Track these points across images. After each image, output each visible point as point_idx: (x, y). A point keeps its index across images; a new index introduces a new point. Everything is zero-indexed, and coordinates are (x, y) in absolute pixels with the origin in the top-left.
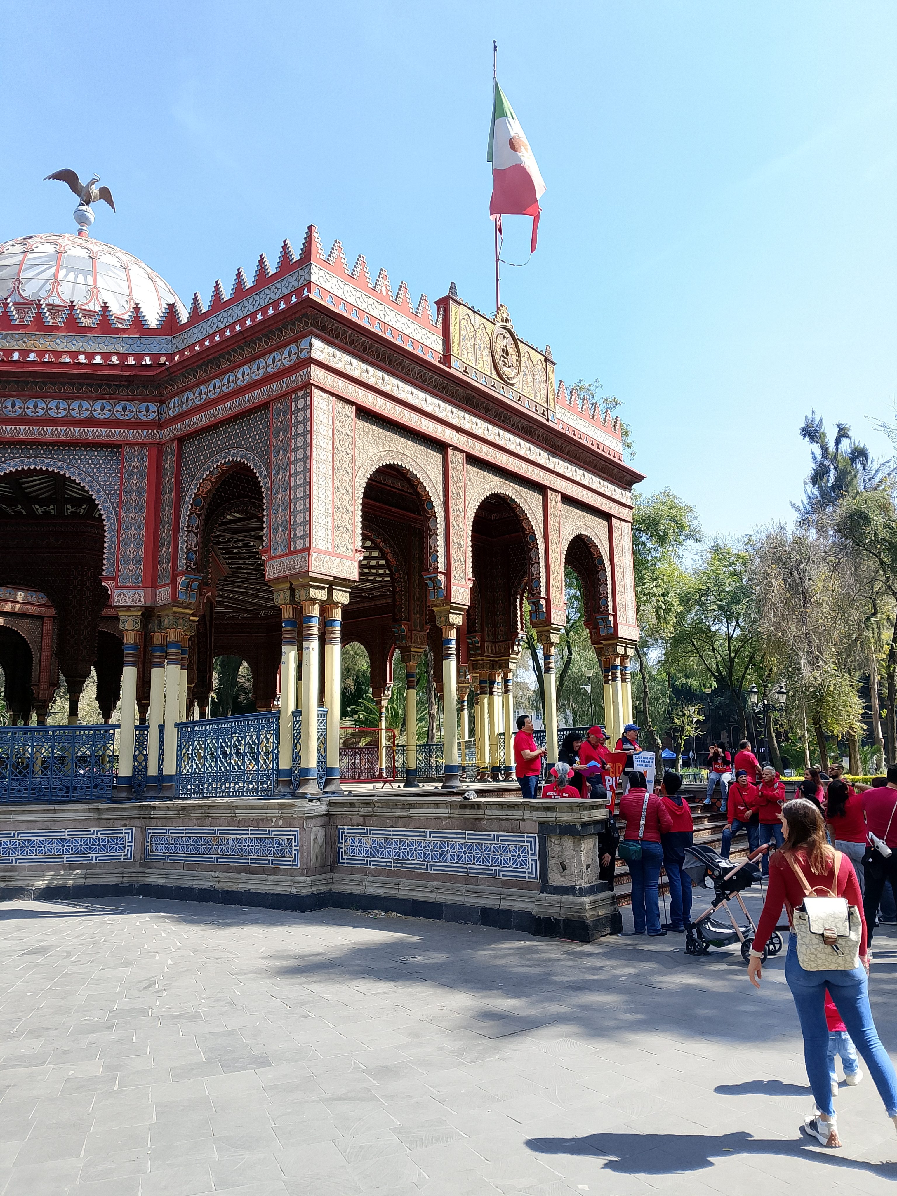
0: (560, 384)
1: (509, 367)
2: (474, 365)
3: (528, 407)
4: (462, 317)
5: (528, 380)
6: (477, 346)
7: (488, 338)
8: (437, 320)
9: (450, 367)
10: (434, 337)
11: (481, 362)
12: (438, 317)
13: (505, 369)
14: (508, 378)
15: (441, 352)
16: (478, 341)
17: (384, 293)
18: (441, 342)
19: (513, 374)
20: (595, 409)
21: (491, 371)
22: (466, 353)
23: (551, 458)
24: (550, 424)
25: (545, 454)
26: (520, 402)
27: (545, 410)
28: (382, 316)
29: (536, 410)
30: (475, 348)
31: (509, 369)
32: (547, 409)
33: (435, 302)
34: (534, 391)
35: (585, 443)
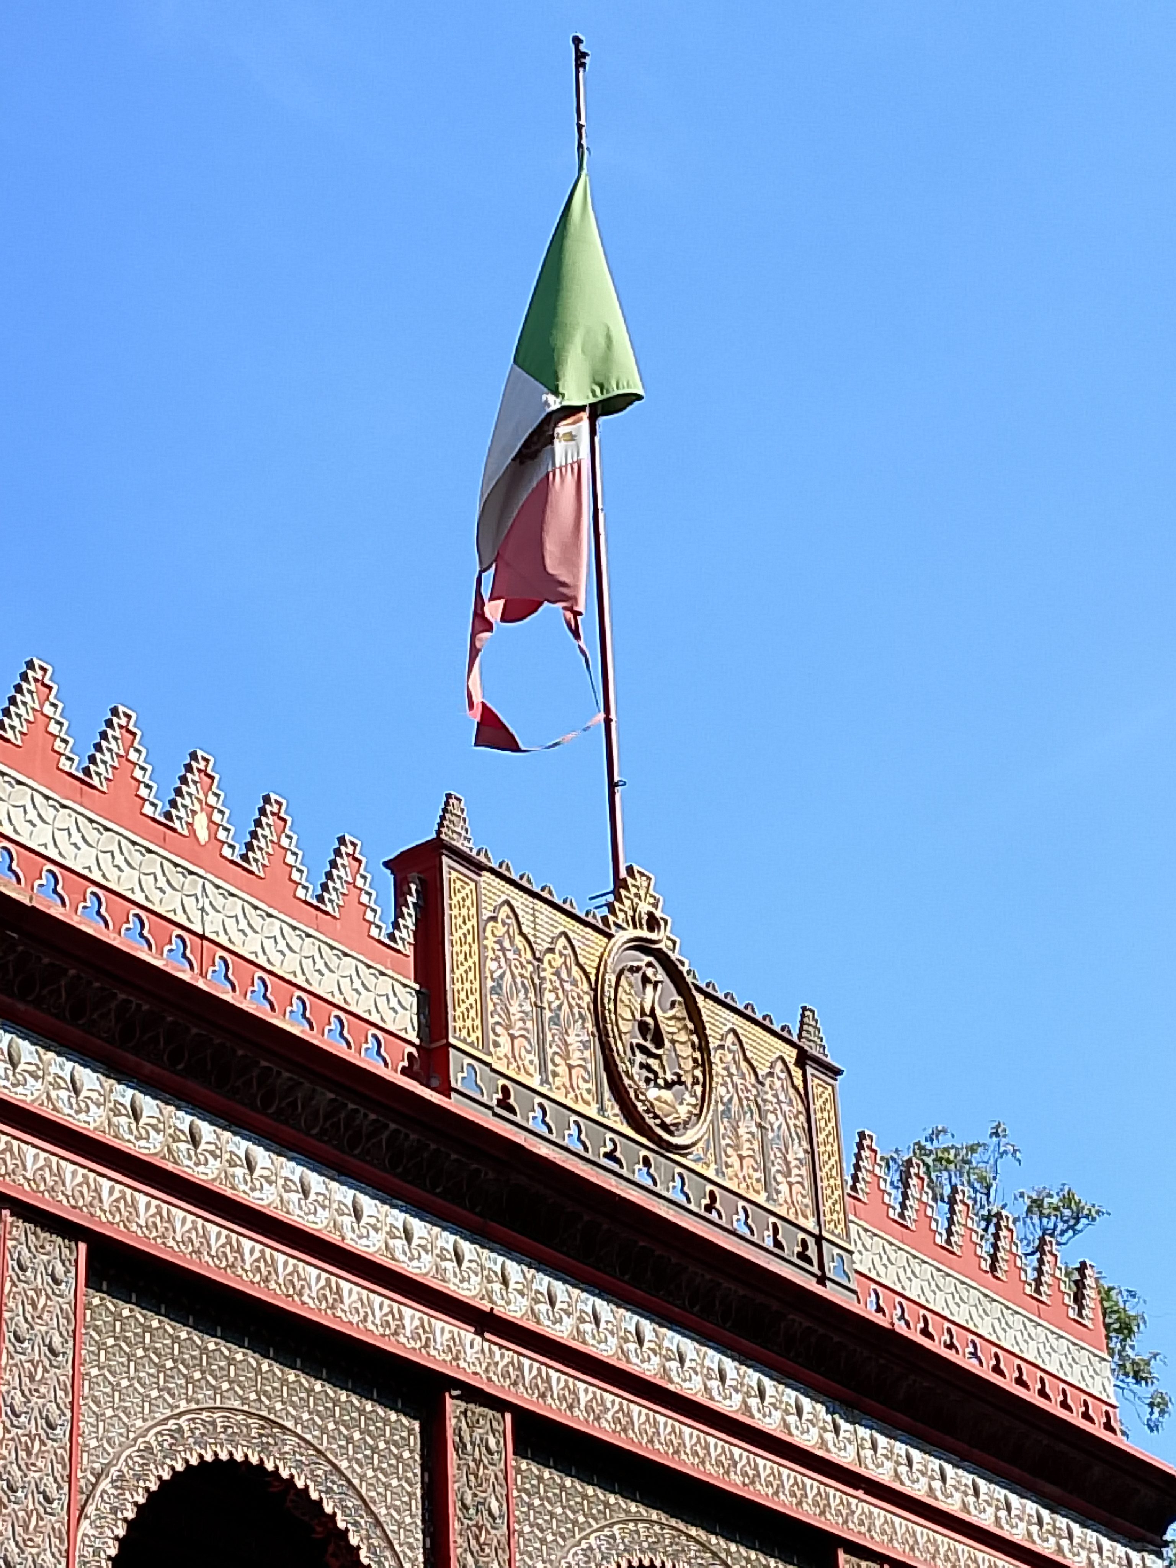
0: (860, 1146)
1: (668, 1086)
2: (535, 1083)
3: (745, 1232)
4: (486, 914)
5: (742, 1131)
6: (548, 1014)
7: (586, 987)
8: (396, 925)
9: (446, 1090)
10: (384, 985)
11: (562, 1069)
12: (399, 914)
13: (653, 1093)
14: (664, 1126)
15: (413, 1036)
16: (549, 996)
17: (203, 835)
18: (412, 1001)
19: (683, 1111)
20: (996, 1237)
21: (600, 1101)
22: (504, 1040)
23: (844, 1425)
24: (829, 1292)
25: (820, 1408)
26: (714, 1216)
27: (811, 1241)
28: (196, 915)
29: (778, 1244)
30: (539, 1021)
31: (667, 1095)
32: (819, 1239)
33: (386, 864)
34: (766, 1170)
35: (971, 1365)
